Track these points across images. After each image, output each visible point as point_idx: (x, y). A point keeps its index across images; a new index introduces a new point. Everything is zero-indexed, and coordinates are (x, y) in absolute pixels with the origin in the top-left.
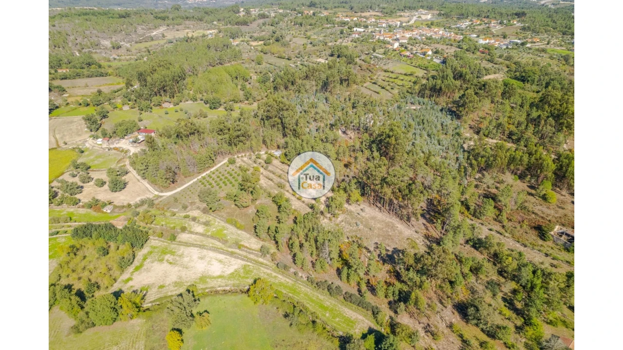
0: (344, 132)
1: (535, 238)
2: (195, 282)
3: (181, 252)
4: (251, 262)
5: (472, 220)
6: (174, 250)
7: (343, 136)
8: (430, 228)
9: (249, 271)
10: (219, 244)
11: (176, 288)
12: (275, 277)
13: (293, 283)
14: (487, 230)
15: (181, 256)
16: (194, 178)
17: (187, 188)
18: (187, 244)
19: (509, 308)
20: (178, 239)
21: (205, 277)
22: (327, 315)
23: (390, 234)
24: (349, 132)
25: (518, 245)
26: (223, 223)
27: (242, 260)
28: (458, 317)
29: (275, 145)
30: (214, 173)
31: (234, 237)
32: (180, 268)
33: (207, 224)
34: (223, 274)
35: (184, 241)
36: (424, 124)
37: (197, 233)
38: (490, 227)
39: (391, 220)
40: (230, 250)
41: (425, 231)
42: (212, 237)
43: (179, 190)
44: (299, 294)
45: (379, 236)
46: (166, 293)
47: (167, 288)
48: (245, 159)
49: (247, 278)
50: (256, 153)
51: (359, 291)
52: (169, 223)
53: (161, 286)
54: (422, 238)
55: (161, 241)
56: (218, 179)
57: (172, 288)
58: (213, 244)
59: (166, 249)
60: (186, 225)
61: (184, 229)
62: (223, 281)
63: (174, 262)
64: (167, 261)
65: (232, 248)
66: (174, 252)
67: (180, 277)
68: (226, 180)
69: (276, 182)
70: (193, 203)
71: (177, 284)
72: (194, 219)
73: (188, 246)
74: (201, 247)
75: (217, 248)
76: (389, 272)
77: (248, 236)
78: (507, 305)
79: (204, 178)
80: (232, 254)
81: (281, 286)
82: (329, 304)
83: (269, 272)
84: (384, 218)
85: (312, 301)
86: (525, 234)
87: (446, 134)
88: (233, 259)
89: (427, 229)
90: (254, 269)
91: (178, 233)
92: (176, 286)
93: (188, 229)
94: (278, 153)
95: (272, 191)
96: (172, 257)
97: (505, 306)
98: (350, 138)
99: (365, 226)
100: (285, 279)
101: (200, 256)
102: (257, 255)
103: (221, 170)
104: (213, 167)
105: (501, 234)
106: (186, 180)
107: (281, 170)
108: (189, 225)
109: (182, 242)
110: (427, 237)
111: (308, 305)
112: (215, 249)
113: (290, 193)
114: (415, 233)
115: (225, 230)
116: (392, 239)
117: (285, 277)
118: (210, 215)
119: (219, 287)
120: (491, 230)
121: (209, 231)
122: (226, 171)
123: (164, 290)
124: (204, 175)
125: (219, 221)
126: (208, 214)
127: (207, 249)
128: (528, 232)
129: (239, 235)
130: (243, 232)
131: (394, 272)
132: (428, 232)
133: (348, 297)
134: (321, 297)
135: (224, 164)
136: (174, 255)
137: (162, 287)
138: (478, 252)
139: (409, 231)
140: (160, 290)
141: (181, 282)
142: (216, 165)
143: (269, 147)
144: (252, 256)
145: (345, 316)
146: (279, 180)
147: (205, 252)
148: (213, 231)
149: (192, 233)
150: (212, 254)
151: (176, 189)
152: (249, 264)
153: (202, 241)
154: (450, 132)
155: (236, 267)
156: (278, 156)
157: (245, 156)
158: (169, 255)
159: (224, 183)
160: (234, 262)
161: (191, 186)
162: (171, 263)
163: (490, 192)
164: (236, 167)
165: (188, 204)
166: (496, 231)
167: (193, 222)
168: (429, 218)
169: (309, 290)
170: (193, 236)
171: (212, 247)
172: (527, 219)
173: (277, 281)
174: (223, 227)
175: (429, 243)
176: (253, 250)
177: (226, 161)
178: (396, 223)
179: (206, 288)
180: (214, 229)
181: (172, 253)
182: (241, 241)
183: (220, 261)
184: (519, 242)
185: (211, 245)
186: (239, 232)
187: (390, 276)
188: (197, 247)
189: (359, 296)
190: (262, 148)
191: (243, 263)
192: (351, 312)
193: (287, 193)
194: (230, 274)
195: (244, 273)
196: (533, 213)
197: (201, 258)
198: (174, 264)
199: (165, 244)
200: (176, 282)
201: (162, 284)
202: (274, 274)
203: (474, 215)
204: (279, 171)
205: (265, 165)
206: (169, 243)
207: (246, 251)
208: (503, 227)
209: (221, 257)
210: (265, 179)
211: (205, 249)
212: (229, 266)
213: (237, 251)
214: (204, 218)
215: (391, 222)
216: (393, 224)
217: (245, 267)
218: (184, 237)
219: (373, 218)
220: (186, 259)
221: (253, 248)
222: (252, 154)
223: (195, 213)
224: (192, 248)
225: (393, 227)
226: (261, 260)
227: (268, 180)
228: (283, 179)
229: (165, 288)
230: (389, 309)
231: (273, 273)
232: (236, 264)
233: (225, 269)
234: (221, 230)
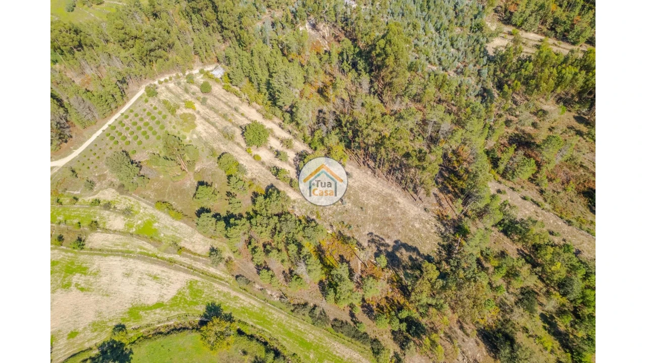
0: (314, 26)
1: (583, 210)
2: (123, 319)
3: (95, 266)
4: (198, 276)
5: (500, 182)
6: (84, 265)
7: (313, 33)
8: (444, 202)
9: (197, 291)
10: (149, 247)
11: (95, 334)
12: (235, 298)
13: (261, 306)
14: (520, 199)
15: (96, 274)
16: (98, 129)
17: (90, 149)
18: (103, 252)
19: (549, 332)
20: (88, 245)
21: (137, 308)
22: (311, 356)
23: (390, 215)
24: (321, 26)
25: (560, 223)
26: (151, 210)
27: (186, 272)
28: (484, 349)
29: (213, 55)
30: (127, 117)
31: (170, 233)
32: (99, 297)
33: (127, 212)
34: (162, 300)
35: (97, 247)
36: (429, 8)
37: (115, 231)
38: (524, 193)
39: (390, 191)
40: (167, 256)
41: (437, 207)
42: (138, 236)
43: (76, 153)
44: (271, 324)
45: (374, 220)
46: (80, 344)
47: (82, 335)
48: (171, 85)
49: (196, 303)
50: (187, 73)
51: (352, 315)
52: (70, 217)
53: (72, 332)
54: (434, 221)
55: (63, 250)
56: (135, 128)
57: (89, 335)
58: (141, 248)
59: (72, 263)
60: (97, 219)
61: (94, 225)
62: (164, 312)
63: (86, 286)
64: (77, 285)
65: (169, 253)
66: (86, 268)
67: (99, 313)
68: (146, 129)
69: (220, 128)
70: (102, 177)
71: (96, 326)
72: (108, 206)
73: (106, 256)
74: (126, 254)
75: (148, 255)
76: (390, 281)
77: (190, 229)
78: (547, 325)
79: (113, 127)
80: (171, 263)
81: (244, 313)
82: (313, 337)
83: (226, 290)
84: (380, 188)
85: (289, 334)
86: (569, 203)
87: (461, 25)
88: (173, 272)
89: (441, 205)
90: (204, 287)
91: (86, 234)
92: (96, 330)
93: (101, 225)
94: (219, 73)
95: (215, 146)
96: (83, 278)
97: (544, 327)
98: (324, 37)
99: (355, 203)
100: (248, 300)
101: (124, 271)
102: (206, 264)
103: (137, 110)
104: (125, 104)
105: (538, 205)
106: (85, 133)
107: (226, 103)
108: (102, 218)
109: (95, 250)
110: (441, 218)
111: (284, 343)
112: (145, 257)
113: (242, 147)
114: (423, 212)
115: (155, 221)
116: (393, 225)
117: (249, 297)
118: (130, 195)
119: (159, 322)
120: (524, 198)
121: (132, 227)
122: (145, 110)
123: (78, 340)
124: (111, 121)
125: (145, 205)
126: (127, 194)
127: (134, 258)
128: (574, 199)
129: (176, 230)
130: (182, 224)
131: (398, 282)
132: (441, 209)
133: (338, 325)
134: (301, 327)
135: (141, 97)
136: (85, 274)
137: (73, 334)
138: (509, 240)
139: (416, 209)
140: (72, 340)
141: (103, 322)
142: (128, 100)
143: (205, 60)
144: (199, 265)
145: (335, 356)
146: (226, 123)
147: (132, 263)
148: (138, 226)
149: (106, 230)
150: (142, 266)
151: (71, 152)
152: (196, 278)
153: (124, 245)
154: (468, 23)
155: (178, 286)
156: (219, 76)
157: (171, 79)
158: (78, 275)
159: (145, 133)
160: (175, 278)
161: (95, 144)
162: (82, 289)
163: (523, 131)
164: (159, 100)
165: (95, 180)
166: (532, 200)
167: (107, 212)
168: (442, 183)
169: (283, 316)
170: (110, 237)
171: (141, 253)
172: (573, 176)
173: (238, 305)
174: (152, 216)
175: (443, 229)
176: (199, 255)
177: (142, 92)
178: (396, 195)
179: (140, 328)
180: (140, 222)
181: (83, 270)
182: (180, 241)
183: (155, 278)
184: (561, 218)
185: (139, 250)
186: (177, 223)
187: (393, 289)
188: (119, 255)
189: (352, 323)
190: (194, 62)
191: (189, 277)
192: (342, 348)
193: (237, 149)
194: (172, 299)
195: (191, 294)
196: (582, 166)
197: (127, 275)
198: (88, 290)
199: (69, 254)
200: (94, 324)
201: (73, 328)
202: (233, 294)
203: (503, 175)
204: (222, 105)
205: (201, 95)
206: (75, 253)
207: (189, 257)
208: (542, 192)
209: (156, 269)
210: (204, 122)
211: (131, 257)
212: (168, 285)
213: (177, 257)
214: (123, 202)
215: (391, 195)
216: (393, 198)
217: (191, 285)
218: (96, 239)
219: (365, 189)
220: (104, 280)
221: (199, 252)
222: (180, 74)
223: (108, 195)
224: (111, 258)
225: (393, 204)
226: (212, 270)
227: (207, 124)
228: (230, 121)
229: (78, 337)
230: (392, 341)
231: (230, 291)
232: (177, 281)
233: (164, 291)
234: (149, 223)
